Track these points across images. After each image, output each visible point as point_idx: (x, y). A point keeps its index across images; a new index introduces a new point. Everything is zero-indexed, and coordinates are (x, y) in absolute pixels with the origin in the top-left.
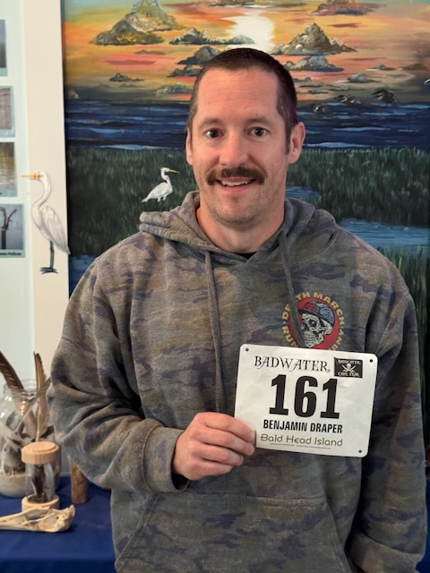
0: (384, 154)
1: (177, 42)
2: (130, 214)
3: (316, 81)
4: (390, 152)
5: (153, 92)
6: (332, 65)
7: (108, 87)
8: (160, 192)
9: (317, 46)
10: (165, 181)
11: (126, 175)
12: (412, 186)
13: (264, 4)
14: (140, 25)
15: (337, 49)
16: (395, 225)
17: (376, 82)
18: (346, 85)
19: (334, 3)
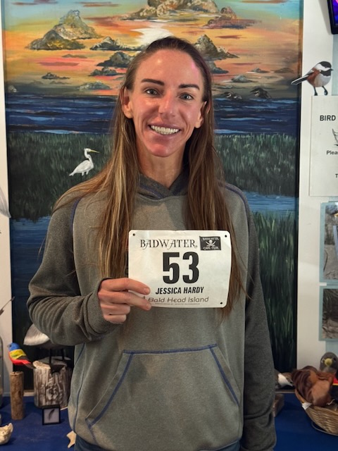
0: (260, 139)
1: (96, 48)
2: (60, 185)
4: (265, 137)
5: (77, 88)
6: (219, 68)
7: (40, 83)
8: (83, 168)
9: (208, 53)
10: (88, 159)
11: (56, 153)
12: (282, 164)
13: (166, 19)
14: (66, 34)
15: (223, 55)
16: (269, 194)
17: (254, 82)
18: (230, 84)
19: (221, 19)
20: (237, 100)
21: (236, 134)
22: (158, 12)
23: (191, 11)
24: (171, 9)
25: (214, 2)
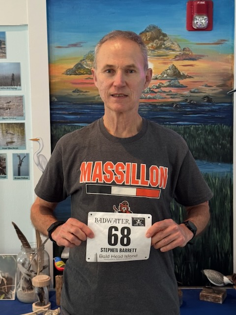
0: (208, 127)
3: (174, 92)
4: (211, 126)
5: (94, 98)
6: (182, 85)
7: (71, 95)
9: (175, 75)
12: (222, 144)
13: (149, 55)
14: (87, 65)
15: (184, 77)
17: (204, 93)
18: (189, 94)
19: (183, 55)
21: (193, 124)
23: (164, 50)
24: (152, 49)
25: (178, 45)
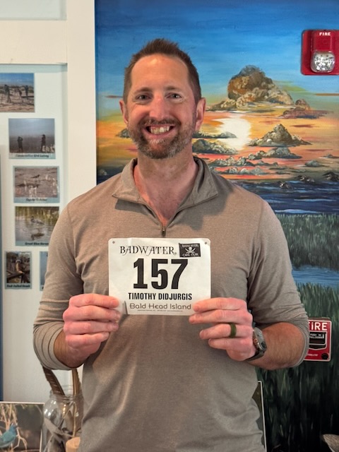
0: (332, 218)
3: (281, 165)
4: (337, 217)
6: (293, 154)
9: (283, 140)
13: (244, 110)
15: (297, 143)
17: (326, 167)
18: (304, 168)
19: (295, 110)
20: (311, 183)
21: (313, 214)
22: (237, 104)
23: (268, 103)
24: (250, 101)
25: (289, 95)
